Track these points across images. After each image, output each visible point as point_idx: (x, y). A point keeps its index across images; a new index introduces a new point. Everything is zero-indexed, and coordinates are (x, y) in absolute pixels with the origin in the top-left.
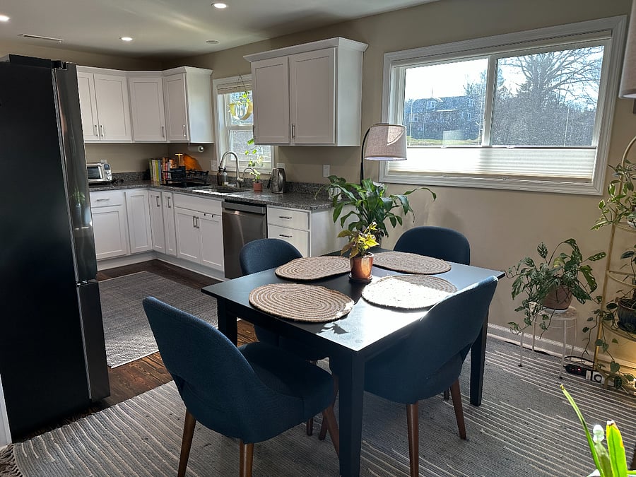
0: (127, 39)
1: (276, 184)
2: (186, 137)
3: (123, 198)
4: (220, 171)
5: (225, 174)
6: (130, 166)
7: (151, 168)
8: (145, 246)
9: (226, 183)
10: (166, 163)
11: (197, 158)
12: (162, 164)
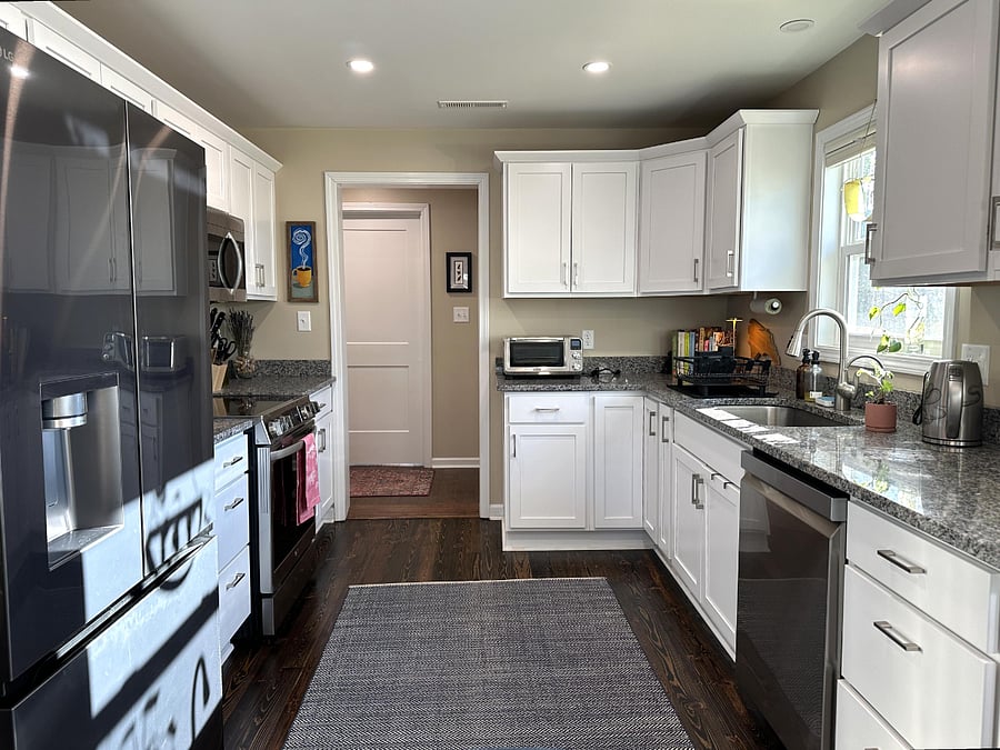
0: (598, 68)
1: (938, 413)
2: (732, 277)
3: (588, 408)
4: (806, 360)
5: (816, 370)
6: (638, 343)
7: (674, 348)
8: (626, 516)
9: (815, 395)
10: (707, 338)
11: (771, 329)
12: (697, 341)
